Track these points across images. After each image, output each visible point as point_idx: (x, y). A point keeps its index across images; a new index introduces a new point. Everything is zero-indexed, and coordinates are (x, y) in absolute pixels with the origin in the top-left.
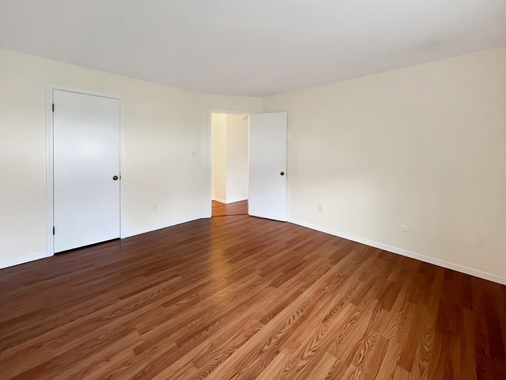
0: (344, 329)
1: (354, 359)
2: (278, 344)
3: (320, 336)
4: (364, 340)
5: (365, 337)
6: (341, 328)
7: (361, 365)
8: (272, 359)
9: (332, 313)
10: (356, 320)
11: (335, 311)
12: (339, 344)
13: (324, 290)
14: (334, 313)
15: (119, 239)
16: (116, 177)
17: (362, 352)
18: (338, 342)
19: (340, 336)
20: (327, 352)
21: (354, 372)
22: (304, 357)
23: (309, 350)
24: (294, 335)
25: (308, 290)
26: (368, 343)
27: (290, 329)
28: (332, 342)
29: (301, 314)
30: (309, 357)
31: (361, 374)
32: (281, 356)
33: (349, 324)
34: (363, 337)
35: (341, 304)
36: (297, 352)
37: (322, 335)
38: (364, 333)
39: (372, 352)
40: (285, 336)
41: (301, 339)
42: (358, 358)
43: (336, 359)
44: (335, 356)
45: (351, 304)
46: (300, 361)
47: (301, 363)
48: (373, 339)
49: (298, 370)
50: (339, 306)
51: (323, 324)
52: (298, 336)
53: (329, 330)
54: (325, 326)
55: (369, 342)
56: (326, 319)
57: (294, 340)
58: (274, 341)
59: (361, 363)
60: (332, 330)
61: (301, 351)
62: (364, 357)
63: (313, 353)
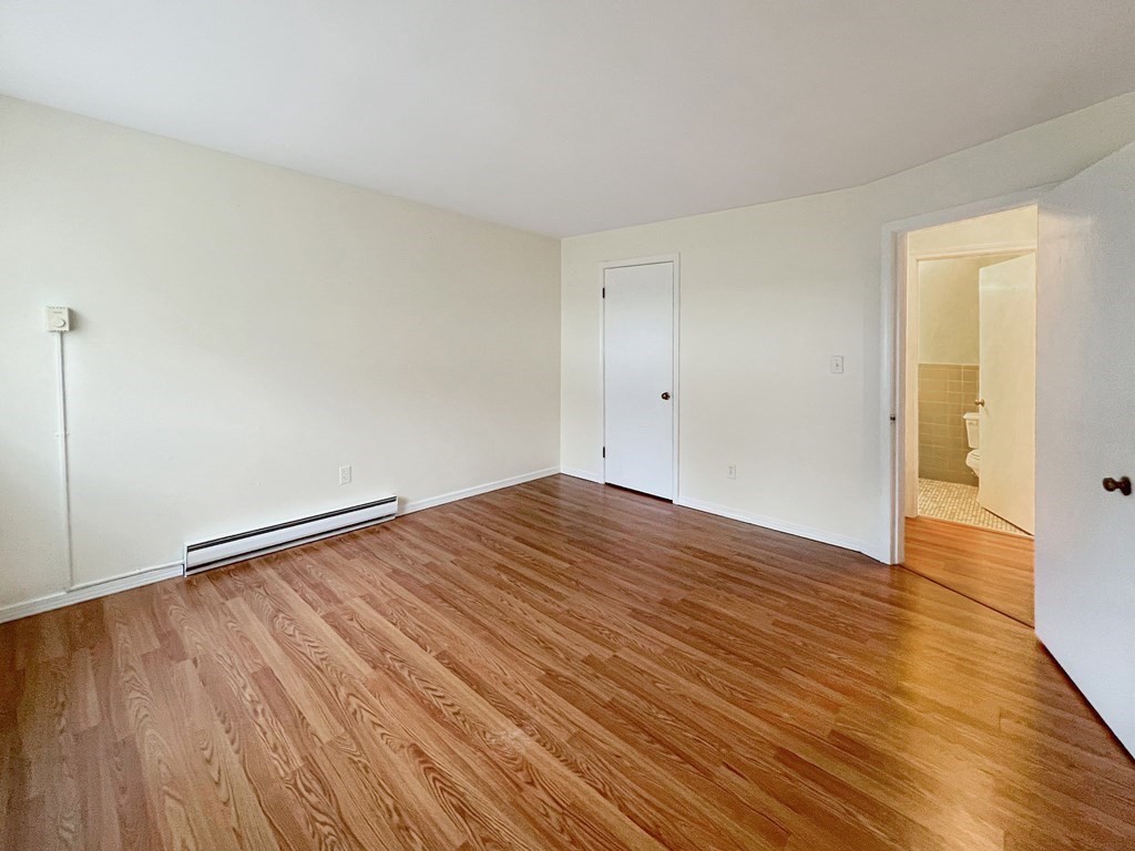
0: (380, 785)
1: (309, 775)
2: (389, 669)
3: (380, 730)
4: (336, 817)
5: (341, 825)
6: (386, 778)
7: (292, 782)
8: (366, 661)
9: (432, 775)
10: (399, 828)
11: (438, 784)
12: (350, 758)
13: (532, 783)
14: (434, 779)
15: (671, 501)
16: (666, 394)
17: (312, 798)
18: (356, 759)
19: (365, 767)
20: (343, 730)
21: (287, 763)
22: (351, 697)
23: (360, 707)
24: (400, 693)
25: (530, 743)
26: (324, 824)
27: (414, 688)
28: (359, 746)
29: (448, 712)
30: (348, 704)
31: (278, 773)
32: (366, 670)
33: (389, 802)
34: (342, 819)
35: (463, 811)
36: (365, 690)
37: (383, 734)
38: (353, 829)
39: (302, 822)
40: (400, 680)
41: (388, 701)
42: (307, 784)
43: (324, 742)
44: (331, 743)
45: (459, 843)
46: (348, 691)
47: (343, 692)
48: (328, 841)
49: (334, 686)
50: (454, 801)
51: (407, 744)
52: (393, 695)
53: (389, 752)
54: (402, 746)
55: (326, 829)
56: (419, 753)
57: (389, 689)
58: (397, 664)
59: (295, 785)
60: (386, 756)
61: (362, 695)
62: (302, 795)
63: (351, 710)
